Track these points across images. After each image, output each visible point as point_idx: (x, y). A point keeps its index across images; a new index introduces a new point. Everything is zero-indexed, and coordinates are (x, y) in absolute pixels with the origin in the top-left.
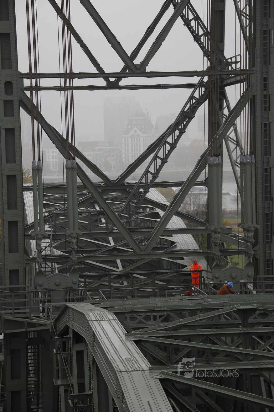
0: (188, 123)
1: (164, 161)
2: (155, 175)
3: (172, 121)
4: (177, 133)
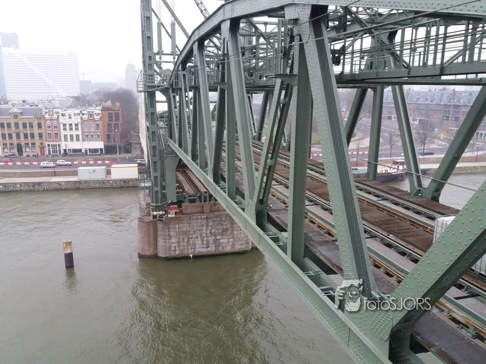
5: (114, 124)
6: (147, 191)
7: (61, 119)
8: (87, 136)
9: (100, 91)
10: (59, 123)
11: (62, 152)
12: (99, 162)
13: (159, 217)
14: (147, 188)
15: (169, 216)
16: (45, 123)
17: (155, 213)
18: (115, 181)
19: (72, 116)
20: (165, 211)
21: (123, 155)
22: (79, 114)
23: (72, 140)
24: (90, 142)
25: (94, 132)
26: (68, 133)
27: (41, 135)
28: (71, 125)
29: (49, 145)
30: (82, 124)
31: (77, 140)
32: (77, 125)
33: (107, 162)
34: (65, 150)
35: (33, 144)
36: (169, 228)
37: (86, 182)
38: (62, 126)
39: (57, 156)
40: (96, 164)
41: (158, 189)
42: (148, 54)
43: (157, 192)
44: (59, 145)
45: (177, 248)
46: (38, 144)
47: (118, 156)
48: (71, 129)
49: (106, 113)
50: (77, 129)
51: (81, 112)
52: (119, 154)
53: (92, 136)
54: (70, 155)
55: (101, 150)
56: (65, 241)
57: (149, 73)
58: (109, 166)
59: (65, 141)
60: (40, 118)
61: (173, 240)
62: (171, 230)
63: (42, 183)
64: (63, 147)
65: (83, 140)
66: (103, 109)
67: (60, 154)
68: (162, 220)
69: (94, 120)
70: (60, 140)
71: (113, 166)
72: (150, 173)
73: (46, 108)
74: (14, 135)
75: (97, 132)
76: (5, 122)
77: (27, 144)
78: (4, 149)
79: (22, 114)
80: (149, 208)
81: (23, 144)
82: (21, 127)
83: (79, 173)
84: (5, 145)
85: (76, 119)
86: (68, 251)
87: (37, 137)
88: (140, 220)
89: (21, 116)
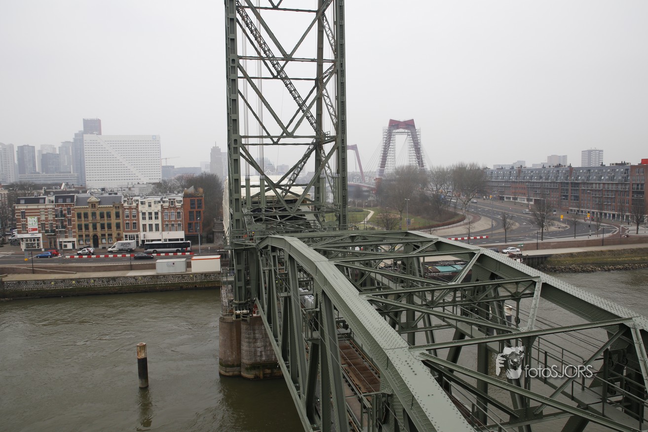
0: (307, 159)
1: (297, 175)
2: (294, 181)
3: (301, 158)
4: (303, 163)
5: (196, 212)
6: (230, 286)
7: (140, 208)
8: (167, 225)
9: (182, 177)
10: (138, 212)
11: (140, 243)
12: (179, 254)
13: (243, 317)
14: (230, 283)
15: (254, 315)
16: (123, 213)
17: (238, 312)
18: (195, 275)
19: (153, 204)
20: (249, 309)
21: (205, 246)
22: (159, 202)
23: (151, 229)
24: (170, 232)
25: (174, 221)
26: (147, 222)
27: (118, 226)
28: (150, 214)
29: (126, 236)
30: (162, 213)
31: (156, 230)
32: (156, 213)
33: (188, 254)
34: (143, 241)
35: (110, 235)
36: (254, 330)
37: (164, 276)
38: (141, 215)
40: (175, 256)
41: (242, 284)
42: (234, 137)
43: (240, 288)
44: (137, 237)
45: (263, 353)
46: (115, 235)
47: (199, 246)
48: (150, 218)
49: (188, 199)
50: (157, 218)
51: (161, 199)
52: (201, 244)
53: (173, 225)
56: (138, 345)
57: (234, 157)
58: (189, 258)
59: (143, 231)
60: (118, 207)
61: (259, 344)
62: (256, 332)
63: (117, 277)
64: (141, 238)
65: (163, 230)
66: (185, 196)
67: (138, 245)
68: (246, 321)
69: (175, 208)
70: (139, 231)
71: (194, 258)
72: (233, 266)
74: (91, 226)
75: (178, 221)
76: (82, 212)
77: (103, 235)
78: (79, 241)
79: (100, 203)
80: (232, 306)
81: (99, 235)
82: (98, 217)
83: (157, 267)
84: (81, 236)
85: (156, 207)
86: (142, 356)
87: (114, 227)
88: (222, 320)
89: (99, 205)
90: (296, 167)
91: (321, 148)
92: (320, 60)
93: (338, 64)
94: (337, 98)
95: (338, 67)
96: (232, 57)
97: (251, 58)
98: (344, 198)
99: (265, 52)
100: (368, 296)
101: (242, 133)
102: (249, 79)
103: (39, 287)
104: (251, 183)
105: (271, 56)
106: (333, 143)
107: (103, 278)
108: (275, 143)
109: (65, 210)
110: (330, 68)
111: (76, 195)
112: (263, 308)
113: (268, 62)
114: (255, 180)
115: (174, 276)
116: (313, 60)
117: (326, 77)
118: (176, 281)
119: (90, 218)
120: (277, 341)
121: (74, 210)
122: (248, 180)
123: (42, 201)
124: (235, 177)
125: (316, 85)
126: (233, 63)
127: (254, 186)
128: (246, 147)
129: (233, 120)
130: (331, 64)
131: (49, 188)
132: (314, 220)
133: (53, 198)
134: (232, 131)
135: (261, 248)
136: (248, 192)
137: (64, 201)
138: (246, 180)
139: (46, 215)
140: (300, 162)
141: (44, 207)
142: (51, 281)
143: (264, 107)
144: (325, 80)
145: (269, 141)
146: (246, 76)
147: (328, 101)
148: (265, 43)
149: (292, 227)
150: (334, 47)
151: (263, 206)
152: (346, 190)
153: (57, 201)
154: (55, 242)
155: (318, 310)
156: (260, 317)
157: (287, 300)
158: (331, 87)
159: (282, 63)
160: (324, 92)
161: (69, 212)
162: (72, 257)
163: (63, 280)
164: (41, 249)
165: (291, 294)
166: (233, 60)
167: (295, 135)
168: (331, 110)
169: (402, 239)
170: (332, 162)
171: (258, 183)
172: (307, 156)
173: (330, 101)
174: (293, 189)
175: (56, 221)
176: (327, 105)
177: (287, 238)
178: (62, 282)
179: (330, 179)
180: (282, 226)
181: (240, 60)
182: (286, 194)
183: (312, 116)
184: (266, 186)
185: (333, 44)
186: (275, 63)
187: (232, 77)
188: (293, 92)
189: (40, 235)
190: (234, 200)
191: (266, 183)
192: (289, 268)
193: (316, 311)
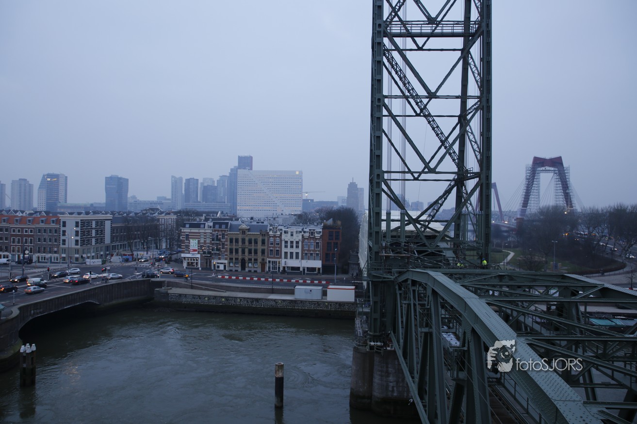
0: (448, 195)
1: (437, 211)
2: (433, 217)
3: (441, 194)
4: (443, 199)
5: (334, 243)
6: (365, 317)
7: (284, 237)
8: (306, 254)
9: (322, 209)
10: (281, 240)
11: (281, 269)
12: (316, 282)
13: (377, 349)
14: (366, 314)
15: (388, 348)
16: (268, 240)
17: (372, 343)
18: (330, 303)
19: (294, 234)
20: (383, 342)
21: (340, 276)
22: (301, 232)
23: (291, 257)
24: (309, 261)
25: (313, 251)
26: (289, 250)
27: (263, 252)
28: (292, 242)
29: (269, 262)
30: (302, 242)
31: (296, 258)
32: (297, 243)
33: (324, 282)
34: (284, 268)
35: (256, 260)
36: (387, 364)
37: (302, 301)
38: (283, 243)
39: (276, 273)
40: (312, 284)
41: (377, 315)
42: (376, 172)
43: (375, 319)
44: (279, 263)
45: (395, 389)
46: (260, 260)
47: (335, 276)
48: (292, 247)
49: (327, 231)
50: (297, 247)
51: (303, 229)
52: (336, 275)
53: (311, 254)
54: (289, 273)
55: (319, 269)
56: (277, 364)
57: (376, 191)
58: (325, 287)
59: (285, 258)
60: (265, 235)
61: (391, 378)
62: (390, 366)
63: (260, 299)
64: (282, 264)
65: (302, 259)
66: (324, 228)
67: (279, 271)
68: (379, 353)
69: (314, 238)
70: (281, 257)
71: (330, 287)
72: (369, 297)
73: (271, 225)
74: (240, 250)
75: (316, 251)
76: (234, 238)
77: (250, 260)
78: (230, 263)
79: (249, 230)
80: (366, 337)
81: (247, 259)
82: (247, 243)
83: (296, 292)
84: (231, 259)
85: (297, 237)
86: (280, 375)
87: (259, 253)
88: (356, 350)
89: (248, 232)
90: (436, 202)
91: (463, 184)
92: (464, 97)
93: (484, 99)
94: (482, 134)
95: (484, 104)
96: (377, 96)
97: (396, 97)
98: (487, 236)
99: (409, 91)
100: (528, 339)
101: (385, 168)
102: (394, 117)
103: (195, 301)
104: (392, 218)
105: (414, 95)
106: (477, 180)
107: (248, 298)
108: (416, 179)
109: (220, 235)
110: (475, 105)
111: (230, 222)
112: (398, 342)
113: (411, 100)
114: (396, 214)
115: (311, 302)
116: (457, 97)
117: (470, 113)
118: (312, 307)
119: (240, 243)
120: (413, 378)
121: (227, 235)
122: (388, 214)
123: (202, 226)
124: (376, 210)
125: (460, 122)
126: (378, 102)
127: (393, 220)
128: (388, 182)
129: (377, 156)
130: (477, 100)
131: (209, 215)
132: (454, 258)
133: (211, 224)
134: (375, 166)
135: (400, 281)
136: (388, 226)
137: (220, 227)
138: (387, 214)
139: (205, 238)
140: (440, 198)
141: (203, 231)
142: (205, 296)
143: (407, 143)
144: (469, 117)
145: (409, 176)
146: (391, 114)
147: (471, 137)
148: (409, 83)
149: (430, 262)
150: (479, 83)
151: (403, 240)
152: (489, 228)
153: (214, 226)
154: (210, 262)
155: (466, 348)
156: (394, 352)
157: (428, 336)
158: (475, 124)
159: (425, 101)
160: (468, 128)
161: (223, 237)
162: (223, 277)
163: (215, 297)
164: (199, 268)
165: (434, 330)
166: (379, 100)
167: (437, 170)
168: (475, 147)
169: (558, 282)
170: (474, 199)
171: (399, 218)
172: (448, 192)
173: (474, 138)
174: (433, 225)
175: (213, 244)
176: (471, 141)
177: (431, 273)
178: (214, 299)
179: (472, 216)
180: (419, 261)
181: (385, 99)
182: (425, 230)
183: (454, 152)
184: (406, 221)
185: (479, 80)
186: (418, 101)
187: (377, 115)
188: (435, 128)
189: (199, 256)
190: (374, 233)
191: (406, 218)
192: (432, 303)
193: (464, 350)
